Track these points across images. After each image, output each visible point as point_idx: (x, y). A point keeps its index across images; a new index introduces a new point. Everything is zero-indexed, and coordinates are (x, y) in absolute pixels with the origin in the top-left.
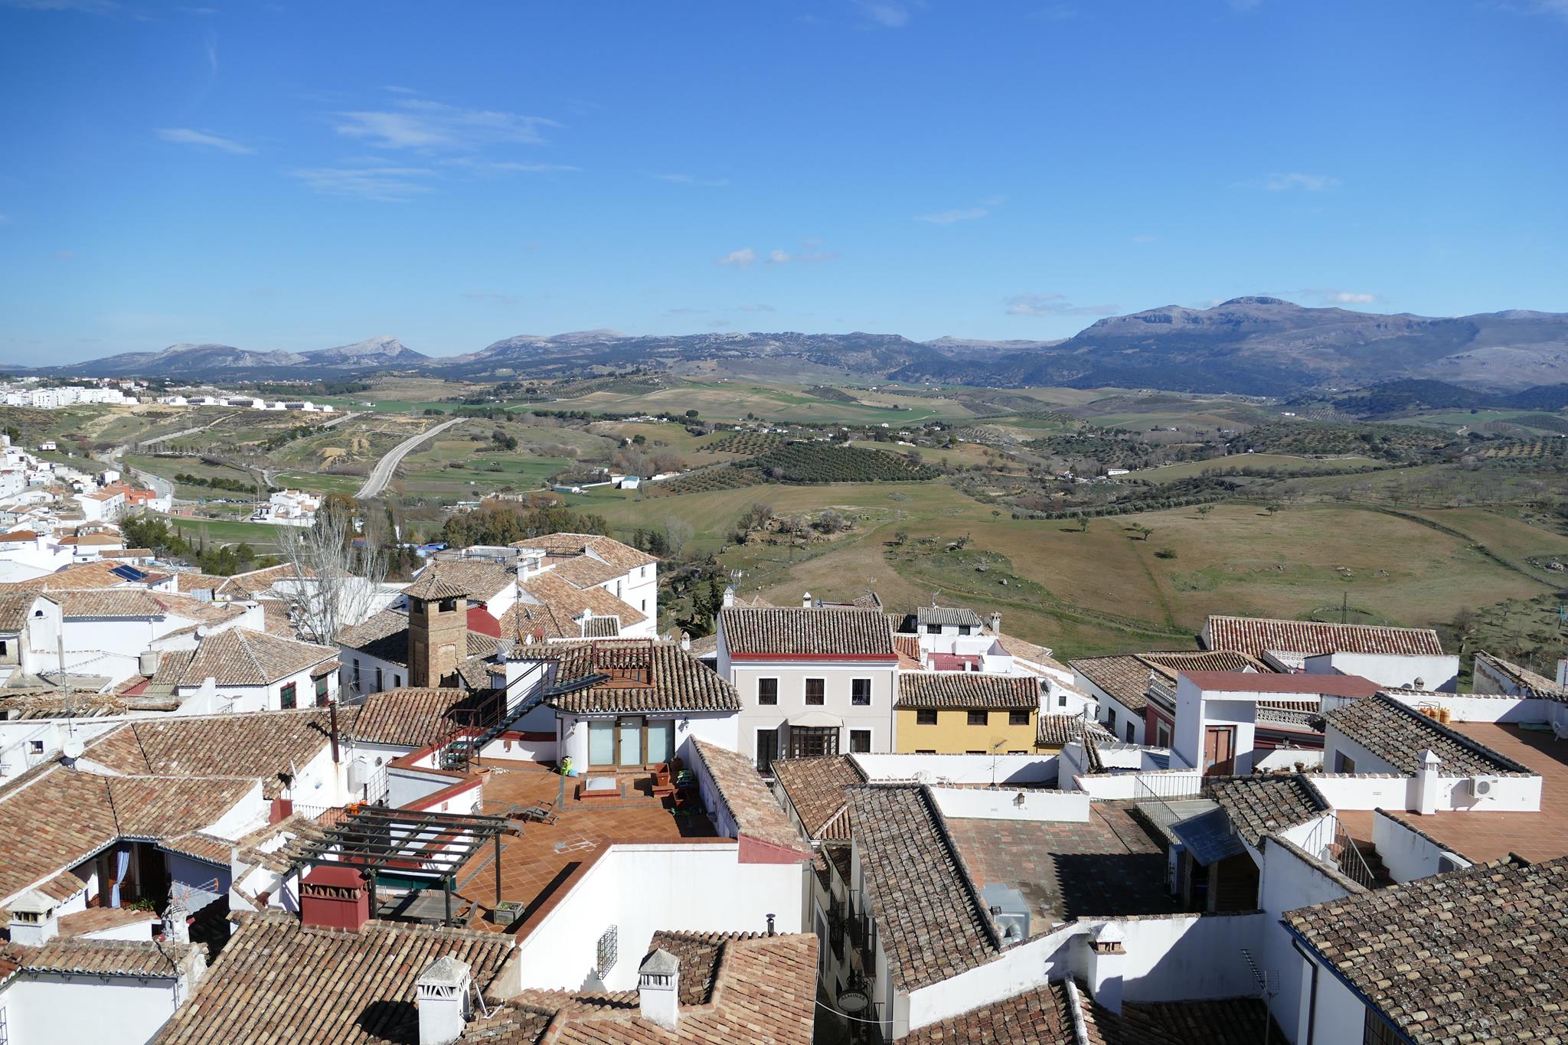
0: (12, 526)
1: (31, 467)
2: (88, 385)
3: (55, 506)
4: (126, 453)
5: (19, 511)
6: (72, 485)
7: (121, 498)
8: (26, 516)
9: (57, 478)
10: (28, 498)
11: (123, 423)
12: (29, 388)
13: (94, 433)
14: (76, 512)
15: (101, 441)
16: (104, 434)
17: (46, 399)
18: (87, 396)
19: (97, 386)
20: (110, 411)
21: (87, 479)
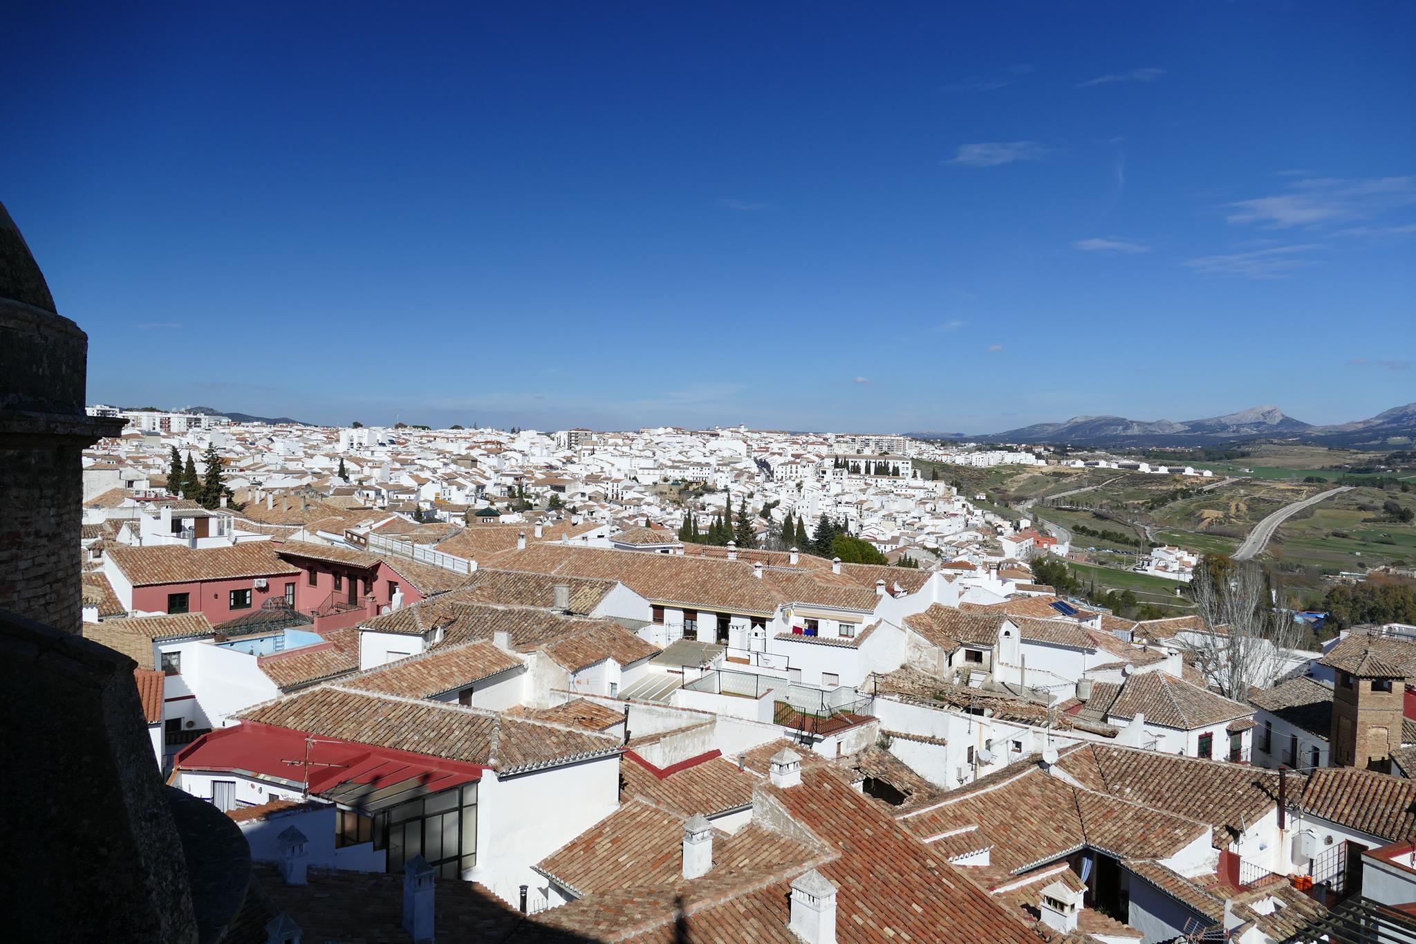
0: (954, 557)
1: (969, 513)
2: (1010, 450)
3: (984, 544)
4: (1035, 505)
5: (960, 546)
6: (996, 528)
7: (1029, 542)
8: (964, 551)
9: (986, 522)
10: (967, 536)
11: (1034, 481)
12: (970, 451)
13: (1013, 487)
14: (998, 551)
15: (1017, 494)
16: (1020, 489)
17: (981, 460)
18: (1010, 458)
19: (1016, 451)
20: (1025, 471)
21: (1007, 524)
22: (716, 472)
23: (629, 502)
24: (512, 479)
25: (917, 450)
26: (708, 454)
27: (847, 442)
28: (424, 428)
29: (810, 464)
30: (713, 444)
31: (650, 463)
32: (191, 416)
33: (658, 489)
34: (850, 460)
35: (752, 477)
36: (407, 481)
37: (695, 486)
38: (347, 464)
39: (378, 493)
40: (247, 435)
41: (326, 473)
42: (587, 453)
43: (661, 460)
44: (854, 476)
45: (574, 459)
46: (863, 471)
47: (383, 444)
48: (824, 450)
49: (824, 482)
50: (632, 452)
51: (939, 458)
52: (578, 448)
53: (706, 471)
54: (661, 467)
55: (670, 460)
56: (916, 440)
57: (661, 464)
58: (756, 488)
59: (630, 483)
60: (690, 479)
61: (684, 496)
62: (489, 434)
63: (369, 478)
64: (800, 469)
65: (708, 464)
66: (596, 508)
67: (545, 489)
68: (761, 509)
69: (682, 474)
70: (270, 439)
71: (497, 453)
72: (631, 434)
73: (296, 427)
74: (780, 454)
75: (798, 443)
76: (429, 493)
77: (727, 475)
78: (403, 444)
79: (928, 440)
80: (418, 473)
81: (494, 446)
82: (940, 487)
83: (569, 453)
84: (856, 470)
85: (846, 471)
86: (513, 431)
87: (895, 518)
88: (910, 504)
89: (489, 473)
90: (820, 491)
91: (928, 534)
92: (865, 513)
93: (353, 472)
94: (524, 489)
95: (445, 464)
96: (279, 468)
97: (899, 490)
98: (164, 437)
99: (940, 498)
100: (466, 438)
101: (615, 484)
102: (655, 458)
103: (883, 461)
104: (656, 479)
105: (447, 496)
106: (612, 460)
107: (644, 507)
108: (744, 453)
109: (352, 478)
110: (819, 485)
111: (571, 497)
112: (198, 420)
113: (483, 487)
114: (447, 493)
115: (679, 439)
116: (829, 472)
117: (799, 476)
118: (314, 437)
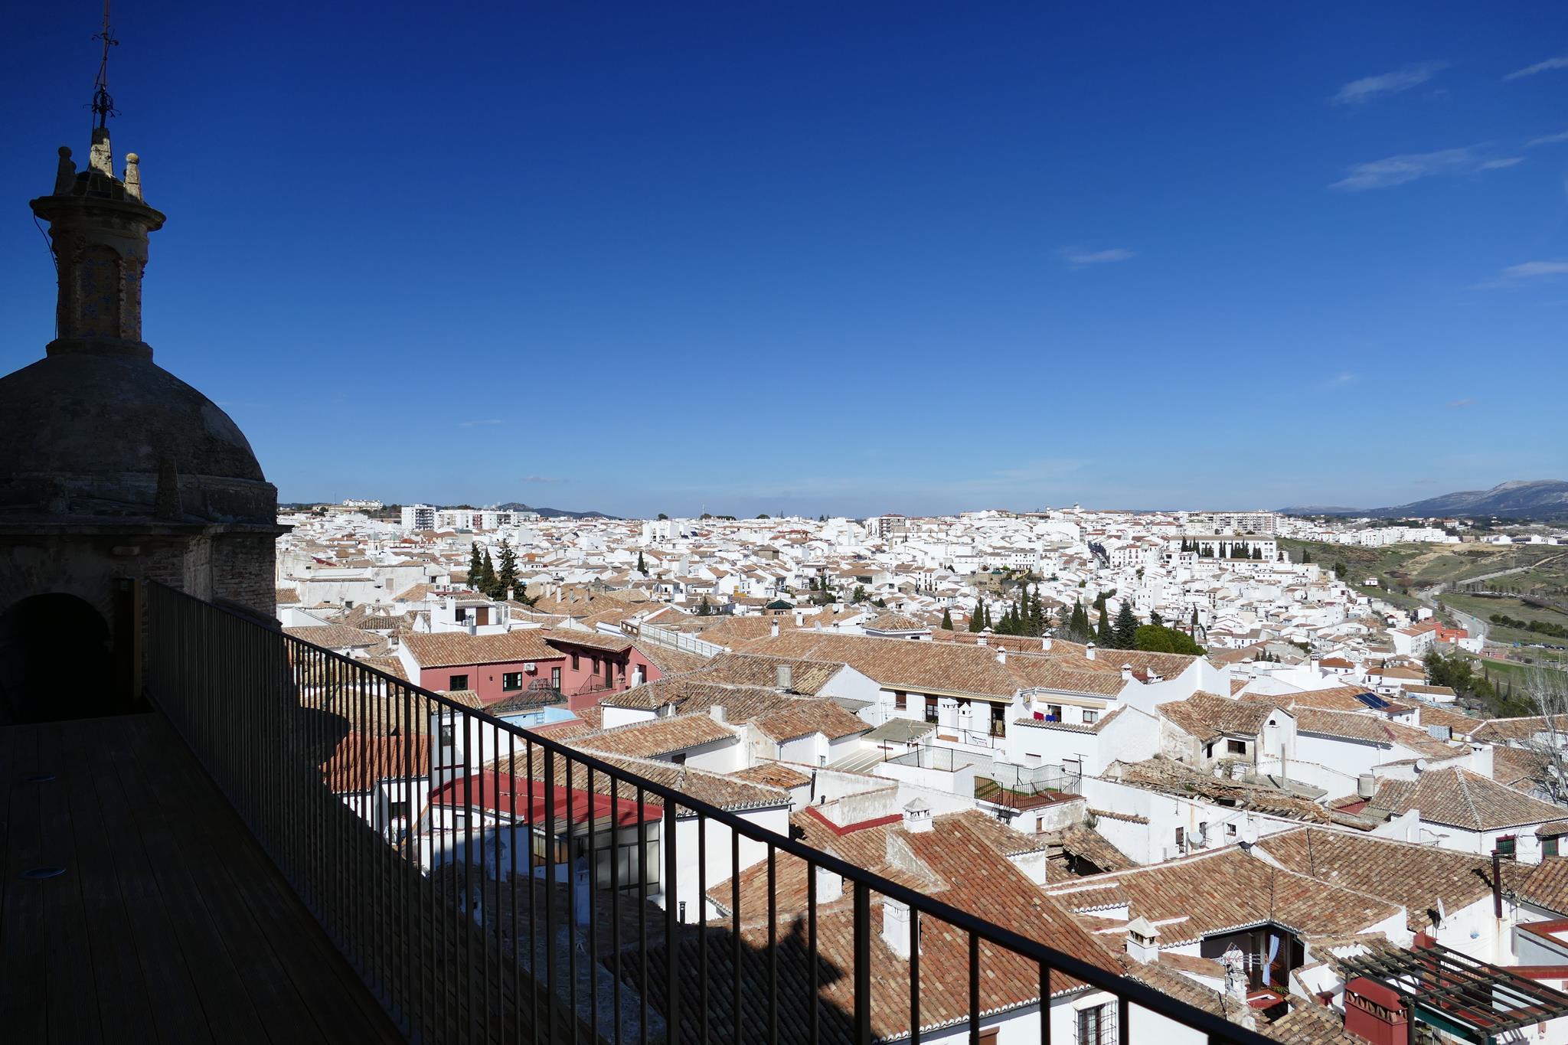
0: (1328, 652)
1: (1351, 601)
2: (1413, 525)
3: (1368, 638)
4: (1444, 591)
5: (1336, 640)
6: (1386, 619)
7: (1430, 636)
8: (1341, 645)
9: (1374, 612)
10: (1346, 628)
11: (1443, 561)
12: (1359, 528)
13: (1414, 570)
14: (1387, 645)
15: (1421, 578)
16: (1425, 572)
17: (1373, 538)
18: (1411, 535)
19: (1422, 526)
20: (1431, 550)
21: (1401, 615)
22: (1042, 558)
23: (943, 593)
24: (814, 570)
25: (1290, 529)
26: (1034, 539)
27: (1202, 521)
28: (728, 519)
29: (1153, 548)
30: (1042, 527)
31: (968, 551)
32: (501, 513)
33: (977, 579)
34: (1200, 542)
35: (1083, 563)
36: (705, 574)
37: (1018, 575)
38: (646, 558)
39: (677, 587)
40: (554, 530)
41: (626, 567)
42: (899, 540)
43: (981, 547)
44: (1206, 560)
45: (884, 548)
46: (1217, 554)
47: (685, 537)
48: (1172, 531)
49: (1169, 568)
50: (949, 538)
51: (1318, 538)
52: (890, 535)
53: (1030, 558)
54: (981, 554)
55: (991, 546)
56: (1290, 516)
57: (981, 551)
58: (1089, 576)
59: (943, 572)
60: (1012, 567)
61: (1006, 586)
62: (796, 523)
63: (668, 571)
64: (1141, 554)
65: (1033, 550)
66: (905, 601)
67: (851, 580)
68: (1095, 599)
69: (1004, 562)
70: (576, 534)
71: (802, 543)
72: (948, 519)
73: (601, 521)
74: (1119, 537)
75: (1140, 524)
76: (728, 585)
77: (1055, 562)
78: (706, 535)
79: (1307, 517)
80: (718, 566)
81: (799, 536)
82: (1313, 571)
83: (878, 541)
84: (1208, 553)
85: (1195, 555)
86: (822, 519)
87: (1256, 608)
88: (1275, 592)
89: (791, 564)
90: (1165, 578)
91: (1297, 626)
92: (1219, 603)
93: (653, 566)
94: (827, 581)
95: (746, 556)
96: (580, 563)
97: (1261, 575)
98: (476, 534)
99: (1312, 584)
100: (770, 528)
101: (928, 574)
102: (974, 545)
103: (1241, 542)
104: (975, 567)
105: (746, 589)
106: (926, 548)
107: (960, 599)
108: (1078, 538)
109: (651, 571)
110: (1164, 571)
111: (878, 589)
112: (508, 516)
113: (783, 579)
114: (746, 586)
115: (1002, 523)
116: (1175, 557)
117: (1139, 560)
118: (617, 531)
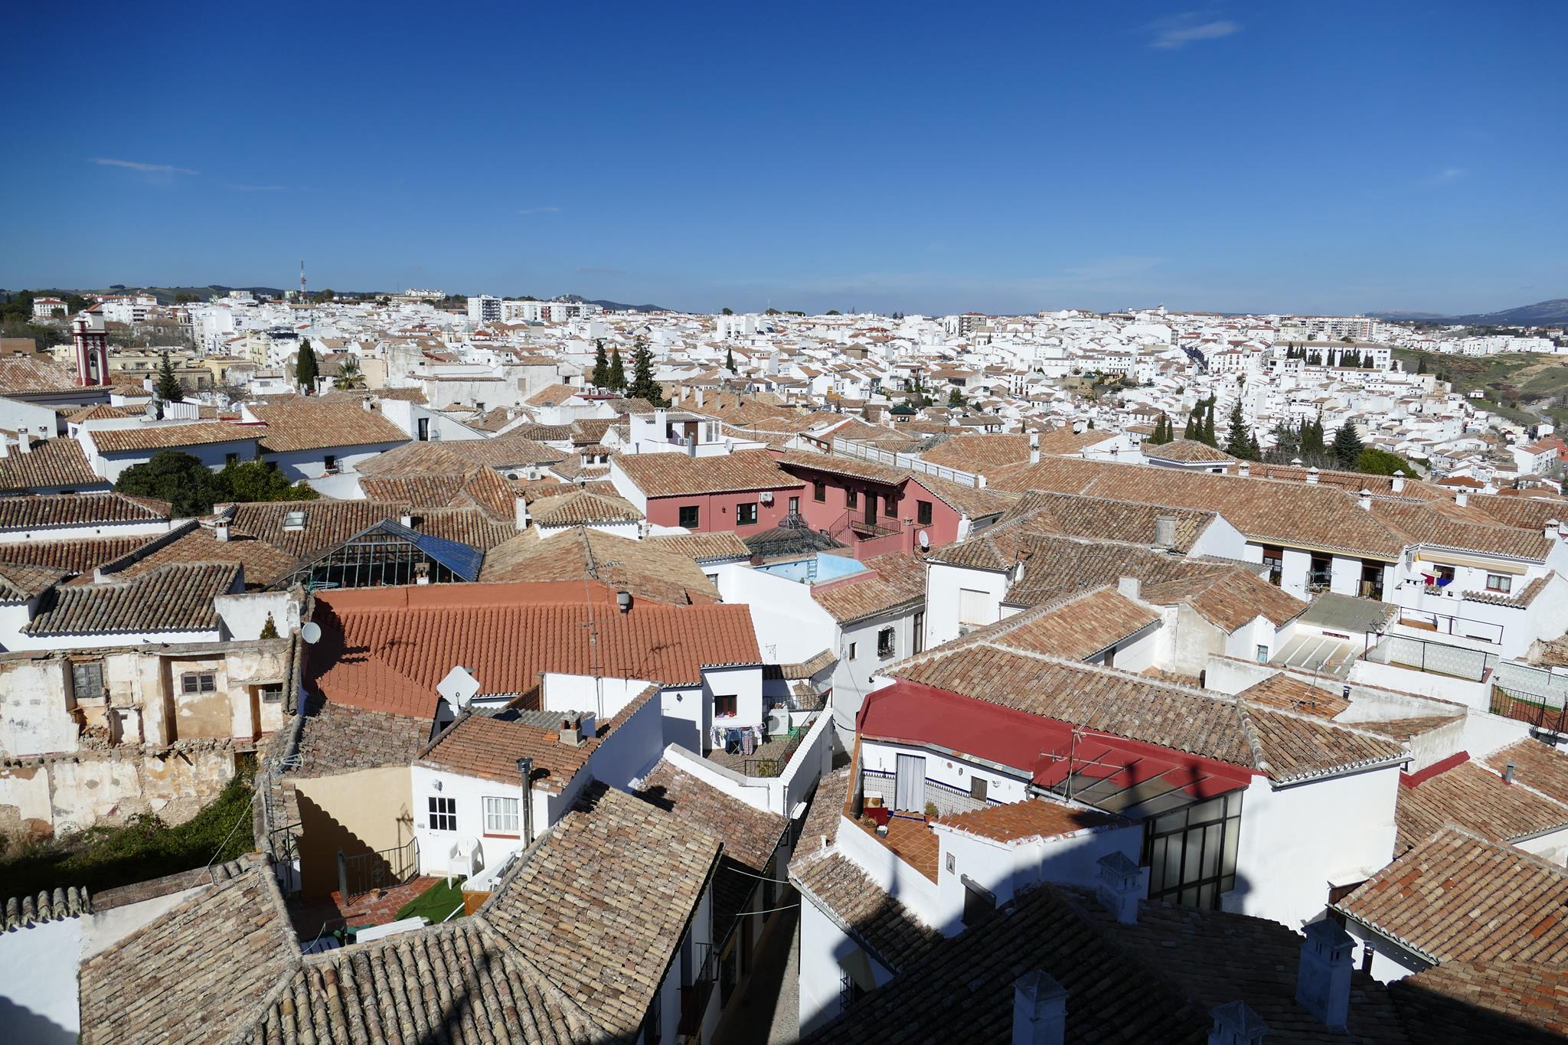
0: (1448, 471)
1: (1468, 415)
2: (1517, 334)
3: (1487, 455)
4: (1553, 405)
5: (1457, 456)
6: (1504, 435)
7: (1552, 454)
8: (1465, 463)
9: (1491, 427)
10: (1464, 444)
11: (1552, 373)
12: (1460, 336)
13: (1519, 383)
14: (1508, 464)
15: (1527, 391)
16: (1531, 384)
17: (1477, 347)
18: (1515, 345)
19: (1522, 335)
20: (1538, 362)
21: (1519, 430)
22: (1137, 362)
23: (1037, 397)
24: (908, 371)
25: (1387, 335)
26: (1125, 342)
27: (1295, 326)
28: (800, 314)
29: (1256, 354)
30: (1130, 329)
31: (1058, 353)
32: (570, 305)
33: (1068, 383)
34: (1308, 349)
35: (1181, 368)
36: (797, 374)
37: (1111, 379)
38: (735, 355)
39: (769, 387)
40: (624, 324)
41: (714, 364)
42: (982, 340)
43: (1070, 349)
44: (1312, 368)
45: (969, 348)
46: (1324, 362)
47: (761, 333)
48: (1269, 336)
49: (1273, 375)
50: (1035, 339)
51: (1417, 345)
52: (971, 335)
53: (1125, 362)
54: (1071, 357)
55: (1081, 348)
56: (1386, 322)
57: (1071, 353)
58: (1187, 382)
59: (1036, 376)
60: (1105, 371)
61: (1098, 391)
62: (869, 320)
63: (757, 370)
64: (1242, 360)
65: (1127, 354)
66: (1003, 405)
67: (943, 382)
68: (1193, 407)
69: (1096, 365)
70: (647, 328)
71: (885, 340)
72: (1030, 319)
73: (670, 315)
74: (1215, 341)
75: (1236, 328)
76: (821, 386)
77: (1152, 367)
78: (781, 332)
79: (1395, 321)
80: (807, 364)
81: (880, 334)
82: (1429, 381)
83: (962, 341)
84: (1315, 360)
85: (1302, 362)
86: (895, 317)
87: (1367, 421)
88: (1388, 403)
89: (883, 364)
90: (1268, 386)
91: (1412, 440)
92: (1326, 414)
93: (741, 364)
94: (921, 383)
95: (834, 355)
96: (665, 360)
97: (1372, 386)
98: (547, 327)
99: (1428, 396)
100: (847, 325)
101: (1019, 377)
102: (1063, 346)
103: (1352, 349)
104: (1066, 371)
105: (840, 390)
106: (1014, 349)
107: (1054, 404)
108: (1168, 340)
109: (740, 369)
110: (1267, 379)
111: (972, 391)
112: (577, 309)
113: (879, 380)
114: (840, 386)
115: (1088, 324)
116: (1280, 364)
117: (1240, 367)
118: (689, 325)
